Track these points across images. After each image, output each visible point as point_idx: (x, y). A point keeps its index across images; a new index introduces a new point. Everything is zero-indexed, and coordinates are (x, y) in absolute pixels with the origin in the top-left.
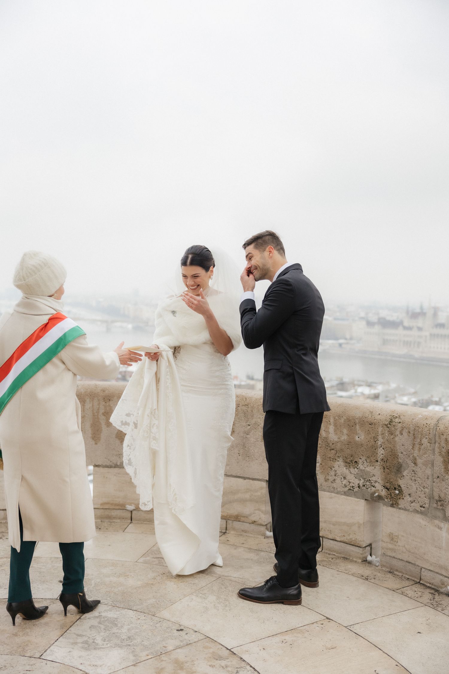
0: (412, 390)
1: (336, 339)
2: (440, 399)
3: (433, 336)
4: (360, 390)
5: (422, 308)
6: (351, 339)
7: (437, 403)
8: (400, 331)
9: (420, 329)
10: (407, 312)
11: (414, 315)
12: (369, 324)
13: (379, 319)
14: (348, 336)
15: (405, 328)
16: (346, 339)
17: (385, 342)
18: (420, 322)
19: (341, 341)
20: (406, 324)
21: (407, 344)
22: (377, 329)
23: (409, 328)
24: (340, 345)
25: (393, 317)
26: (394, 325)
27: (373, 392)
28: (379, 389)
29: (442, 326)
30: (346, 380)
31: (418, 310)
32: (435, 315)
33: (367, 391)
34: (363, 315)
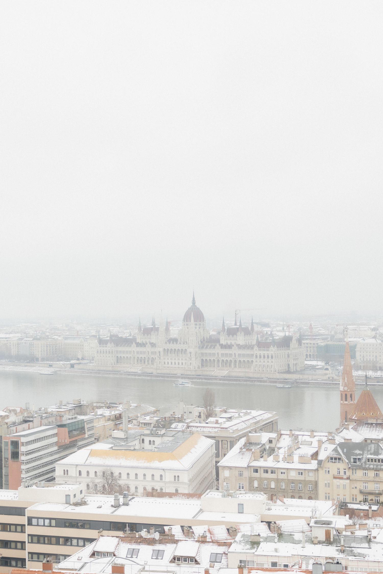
0: (153, 409)
1: (68, 360)
2: (182, 416)
3: (167, 351)
4: (100, 412)
5: (153, 323)
6: (83, 359)
7: (180, 420)
8: (133, 348)
9: (153, 345)
10: (140, 329)
11: (147, 331)
12: (101, 342)
13: (111, 336)
14: (80, 357)
15: (138, 345)
16: (78, 359)
17: (118, 360)
18: (153, 338)
19: (72, 362)
20: (139, 340)
21: (141, 361)
22: (110, 347)
23: (143, 345)
24: (72, 366)
25: (125, 334)
26: (127, 342)
27: (115, 412)
28: (120, 409)
29: (175, 341)
30: (84, 403)
31: (150, 326)
32: (167, 329)
33: (107, 413)
34: (94, 333)
